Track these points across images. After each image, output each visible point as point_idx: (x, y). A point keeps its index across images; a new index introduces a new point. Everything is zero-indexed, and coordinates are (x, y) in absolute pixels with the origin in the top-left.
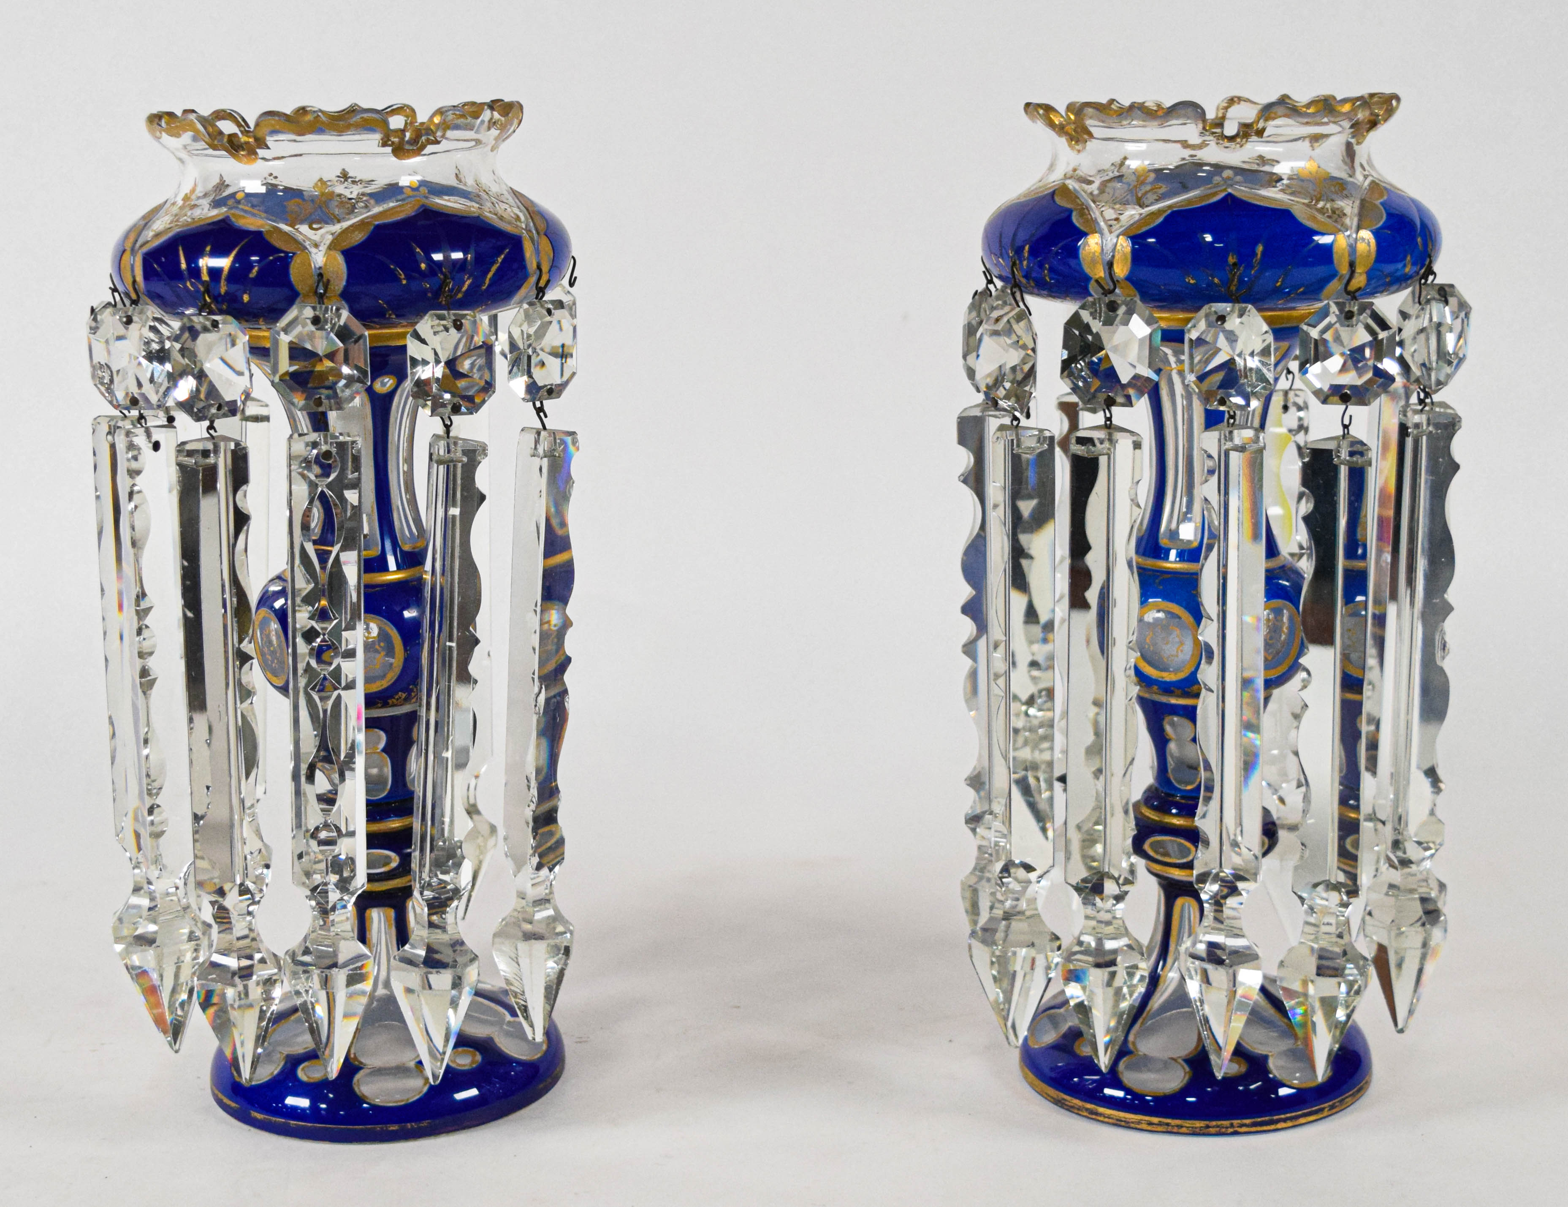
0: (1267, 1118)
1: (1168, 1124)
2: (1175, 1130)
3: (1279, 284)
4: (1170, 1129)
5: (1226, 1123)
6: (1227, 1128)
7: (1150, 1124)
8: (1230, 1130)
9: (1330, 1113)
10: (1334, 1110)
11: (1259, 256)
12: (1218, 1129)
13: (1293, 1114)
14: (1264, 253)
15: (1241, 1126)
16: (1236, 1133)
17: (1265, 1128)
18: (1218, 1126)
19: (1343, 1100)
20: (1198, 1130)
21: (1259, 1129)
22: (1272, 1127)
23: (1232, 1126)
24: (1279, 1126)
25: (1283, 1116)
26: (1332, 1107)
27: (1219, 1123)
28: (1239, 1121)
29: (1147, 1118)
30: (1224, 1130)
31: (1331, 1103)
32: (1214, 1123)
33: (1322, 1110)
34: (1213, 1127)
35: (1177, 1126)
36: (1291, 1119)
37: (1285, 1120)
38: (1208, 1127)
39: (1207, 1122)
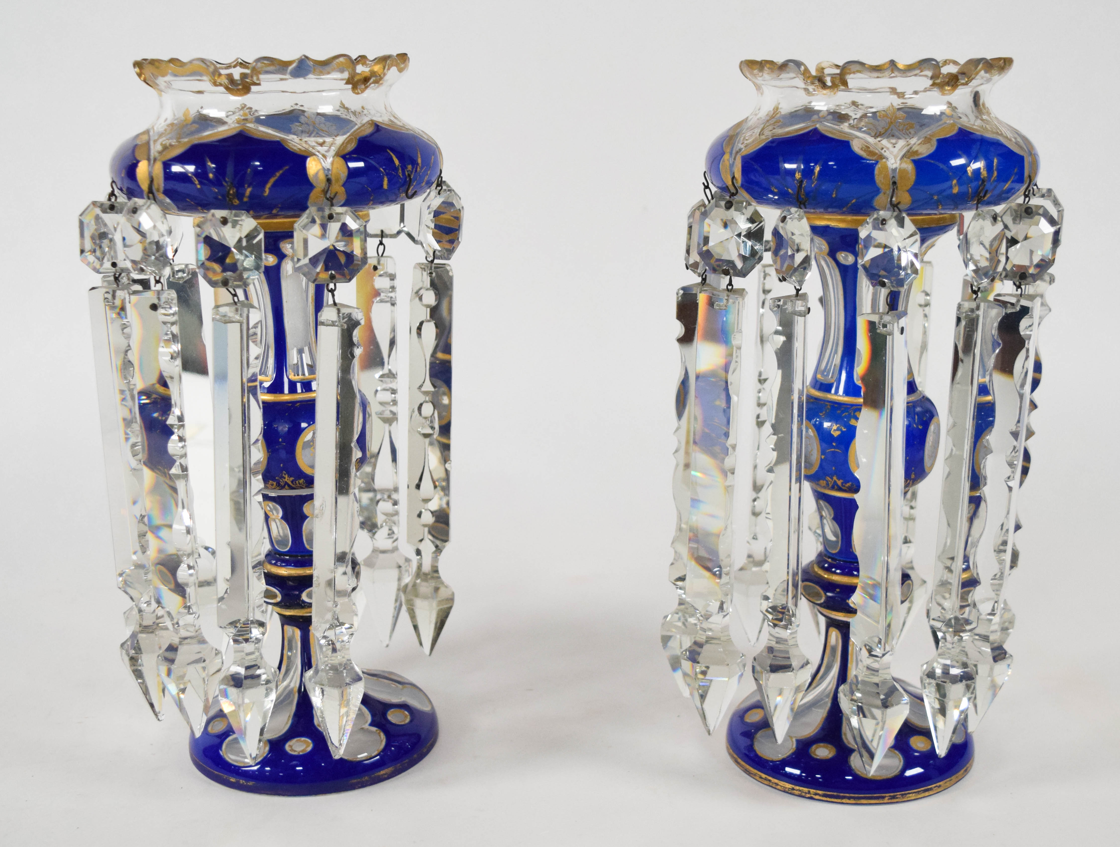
0: (835, 794)
1: (770, 781)
2: (774, 786)
3: (834, 196)
4: (771, 784)
5: (806, 790)
6: (806, 793)
7: (761, 777)
8: (808, 795)
9: (890, 801)
10: (893, 800)
11: (816, 174)
12: (800, 792)
13: (856, 795)
14: (820, 172)
15: (816, 794)
16: (811, 798)
17: (833, 800)
18: (800, 791)
19: (906, 794)
20: (787, 790)
21: (828, 799)
22: (839, 801)
23: (809, 793)
24: (844, 801)
25: (847, 795)
26: (894, 797)
27: (801, 788)
28: (814, 791)
29: (759, 773)
30: (804, 794)
31: (892, 794)
32: (797, 788)
33: (883, 798)
34: (797, 790)
35: (775, 783)
36: (854, 798)
37: (849, 798)
38: (793, 789)
39: (793, 786)
